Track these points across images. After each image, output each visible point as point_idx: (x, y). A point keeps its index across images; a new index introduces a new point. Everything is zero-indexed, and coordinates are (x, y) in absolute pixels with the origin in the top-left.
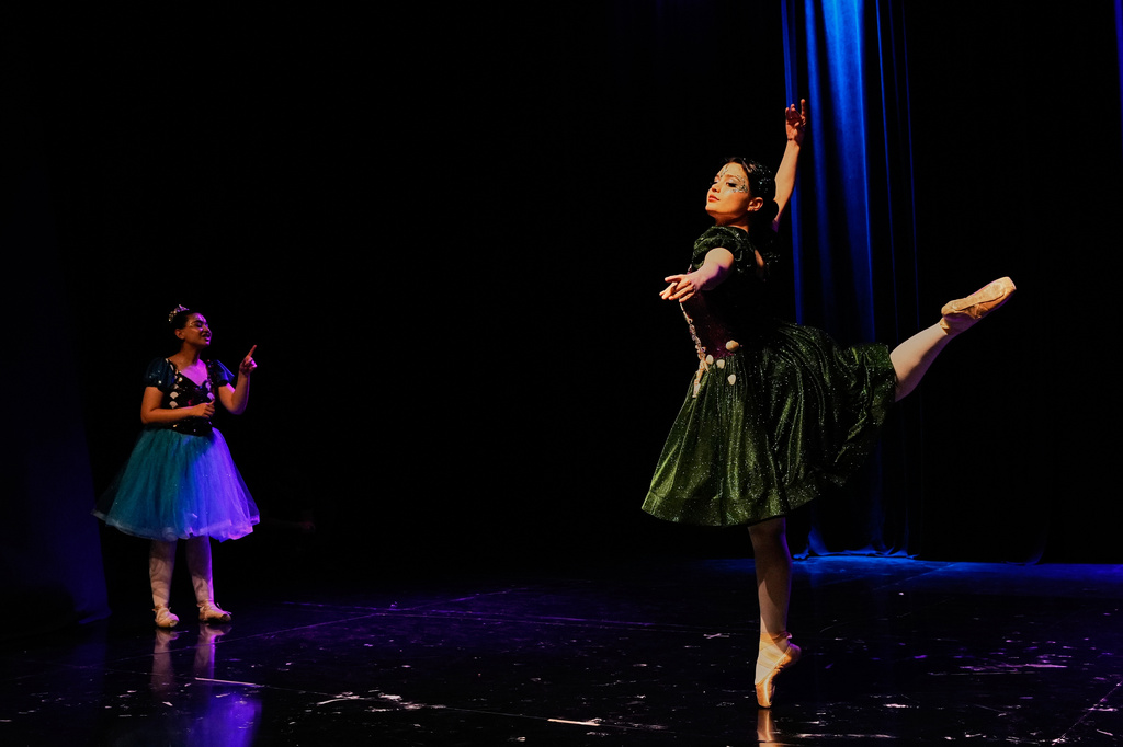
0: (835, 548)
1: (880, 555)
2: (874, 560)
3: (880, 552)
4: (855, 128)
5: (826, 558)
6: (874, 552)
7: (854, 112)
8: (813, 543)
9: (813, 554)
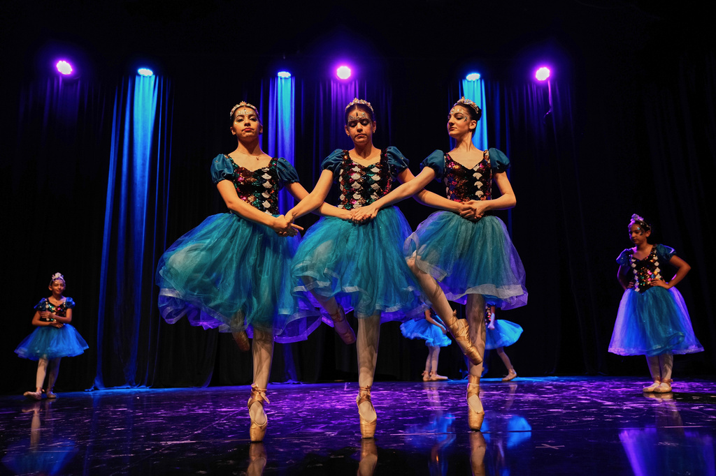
0: (108, 386)
1: (132, 388)
2: (129, 391)
3: (132, 386)
4: (143, 183)
5: (102, 391)
6: (129, 386)
7: (143, 177)
8: (97, 383)
9: (96, 389)
